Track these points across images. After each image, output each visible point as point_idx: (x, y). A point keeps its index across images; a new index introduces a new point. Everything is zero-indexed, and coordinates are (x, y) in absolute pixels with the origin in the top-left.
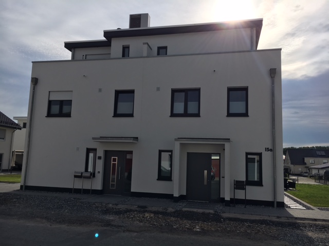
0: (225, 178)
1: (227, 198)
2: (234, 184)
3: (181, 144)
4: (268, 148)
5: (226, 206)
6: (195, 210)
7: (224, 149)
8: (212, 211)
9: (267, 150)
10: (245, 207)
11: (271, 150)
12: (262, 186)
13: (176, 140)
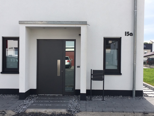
0: (81, 67)
1: (83, 91)
2: (91, 75)
3: (27, 27)
4: (128, 32)
5: (81, 100)
6: (43, 111)
7: (80, 35)
8: (64, 111)
9: (127, 34)
10: (103, 100)
11: (131, 34)
12: (120, 74)
13: (21, 23)
